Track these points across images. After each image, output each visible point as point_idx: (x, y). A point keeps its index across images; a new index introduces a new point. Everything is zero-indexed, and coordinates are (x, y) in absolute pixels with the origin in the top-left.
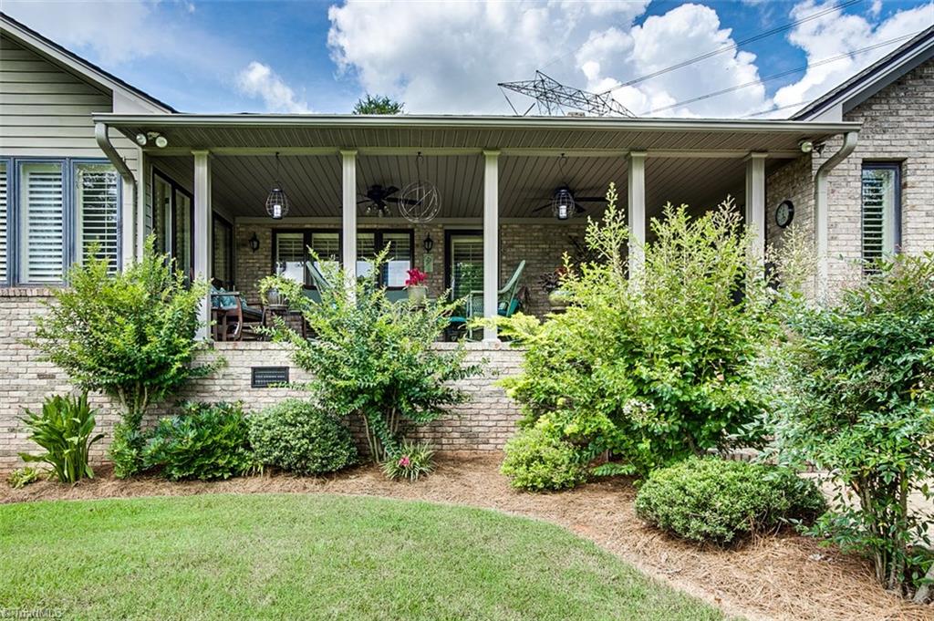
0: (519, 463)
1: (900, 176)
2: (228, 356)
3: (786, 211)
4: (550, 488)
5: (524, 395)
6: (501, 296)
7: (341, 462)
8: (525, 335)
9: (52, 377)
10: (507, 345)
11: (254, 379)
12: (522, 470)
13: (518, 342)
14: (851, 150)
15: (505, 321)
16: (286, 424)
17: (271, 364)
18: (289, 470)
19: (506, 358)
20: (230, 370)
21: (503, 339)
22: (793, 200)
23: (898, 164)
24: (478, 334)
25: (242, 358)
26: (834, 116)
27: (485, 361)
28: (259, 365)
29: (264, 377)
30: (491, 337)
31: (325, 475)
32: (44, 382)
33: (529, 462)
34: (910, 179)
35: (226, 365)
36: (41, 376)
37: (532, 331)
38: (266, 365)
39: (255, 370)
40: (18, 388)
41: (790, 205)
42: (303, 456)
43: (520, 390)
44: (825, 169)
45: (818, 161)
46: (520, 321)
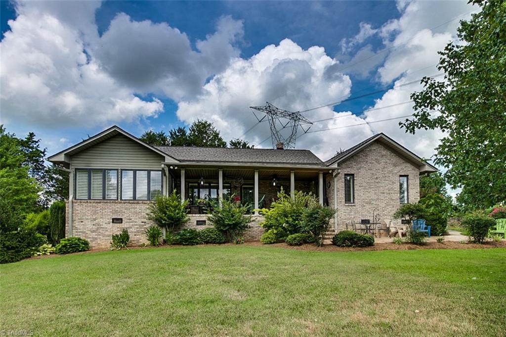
0: (264, 239)
1: (353, 177)
2: (191, 218)
3: (329, 184)
4: (271, 243)
5: (265, 226)
6: (259, 204)
7: (223, 240)
8: (265, 213)
9: (145, 222)
10: (261, 215)
11: (197, 223)
12: (265, 240)
13: (264, 215)
14: (339, 173)
15: (261, 210)
16: (210, 232)
17: (201, 220)
18: (211, 243)
19: (261, 218)
20: (191, 221)
21: (260, 214)
22: (331, 182)
23: (353, 175)
24: (254, 213)
25: (194, 218)
26: (335, 166)
27: (256, 219)
28: (198, 220)
29: (199, 223)
30: (257, 214)
31: (220, 243)
32: (143, 224)
33: (267, 238)
34: (355, 178)
35: (190, 220)
36: (142, 222)
37: (267, 212)
38: (200, 220)
39: (197, 221)
40: (137, 225)
41: (330, 183)
42: (215, 239)
43: (264, 225)
44: (336, 176)
45: (334, 174)
46: (264, 210)
